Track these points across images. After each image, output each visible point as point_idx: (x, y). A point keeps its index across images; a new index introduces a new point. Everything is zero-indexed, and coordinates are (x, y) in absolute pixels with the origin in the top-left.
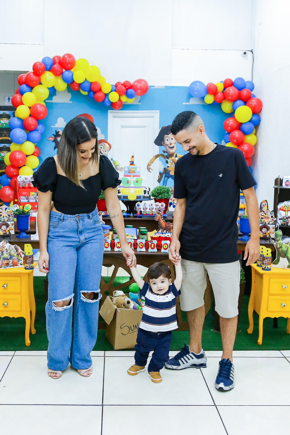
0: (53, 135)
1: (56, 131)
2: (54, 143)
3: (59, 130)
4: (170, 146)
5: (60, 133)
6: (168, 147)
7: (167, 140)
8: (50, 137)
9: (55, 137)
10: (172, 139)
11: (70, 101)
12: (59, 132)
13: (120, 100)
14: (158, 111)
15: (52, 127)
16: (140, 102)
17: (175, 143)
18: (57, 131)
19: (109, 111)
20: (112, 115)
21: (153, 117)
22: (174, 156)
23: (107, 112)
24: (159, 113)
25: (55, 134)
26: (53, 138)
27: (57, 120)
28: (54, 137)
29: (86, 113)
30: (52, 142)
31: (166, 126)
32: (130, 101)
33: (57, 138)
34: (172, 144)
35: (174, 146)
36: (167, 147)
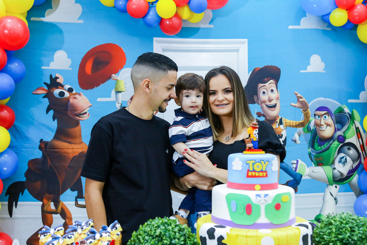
0: (45, 83)
1: (51, 76)
2: (46, 100)
3: (58, 75)
4: (268, 103)
5: (58, 81)
6: (266, 105)
7: (264, 93)
8: (38, 89)
9: (48, 89)
10: (272, 91)
11: (79, 19)
12: (58, 78)
13: (177, 15)
14: (246, 40)
15: (42, 69)
16: (211, 22)
17: (278, 99)
18: (53, 77)
19: (155, 39)
20: (161, 47)
21: (237, 51)
22: (277, 122)
23: (152, 41)
24: (246, 44)
25: (49, 82)
26: (44, 90)
27: (53, 55)
28: (46, 88)
29: (110, 43)
30: (43, 97)
31: (261, 68)
32: (196, 19)
33: (52, 90)
34: (273, 100)
35: (276, 103)
36: (264, 105)
